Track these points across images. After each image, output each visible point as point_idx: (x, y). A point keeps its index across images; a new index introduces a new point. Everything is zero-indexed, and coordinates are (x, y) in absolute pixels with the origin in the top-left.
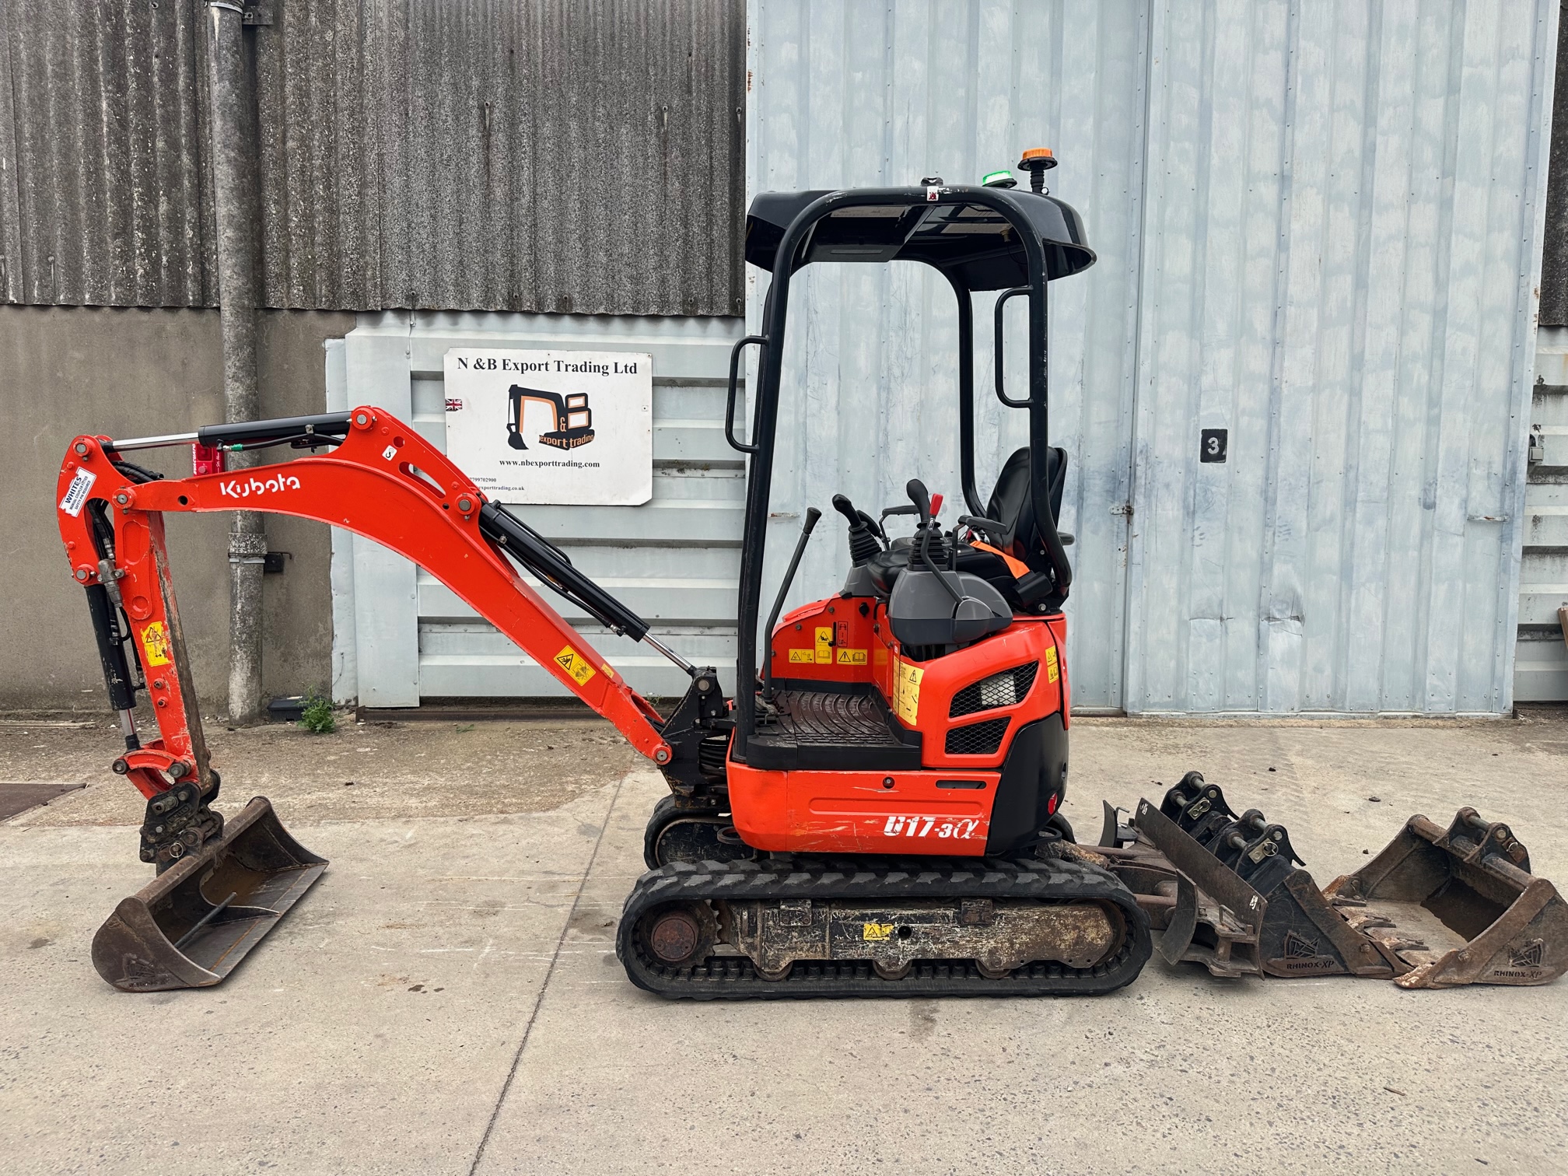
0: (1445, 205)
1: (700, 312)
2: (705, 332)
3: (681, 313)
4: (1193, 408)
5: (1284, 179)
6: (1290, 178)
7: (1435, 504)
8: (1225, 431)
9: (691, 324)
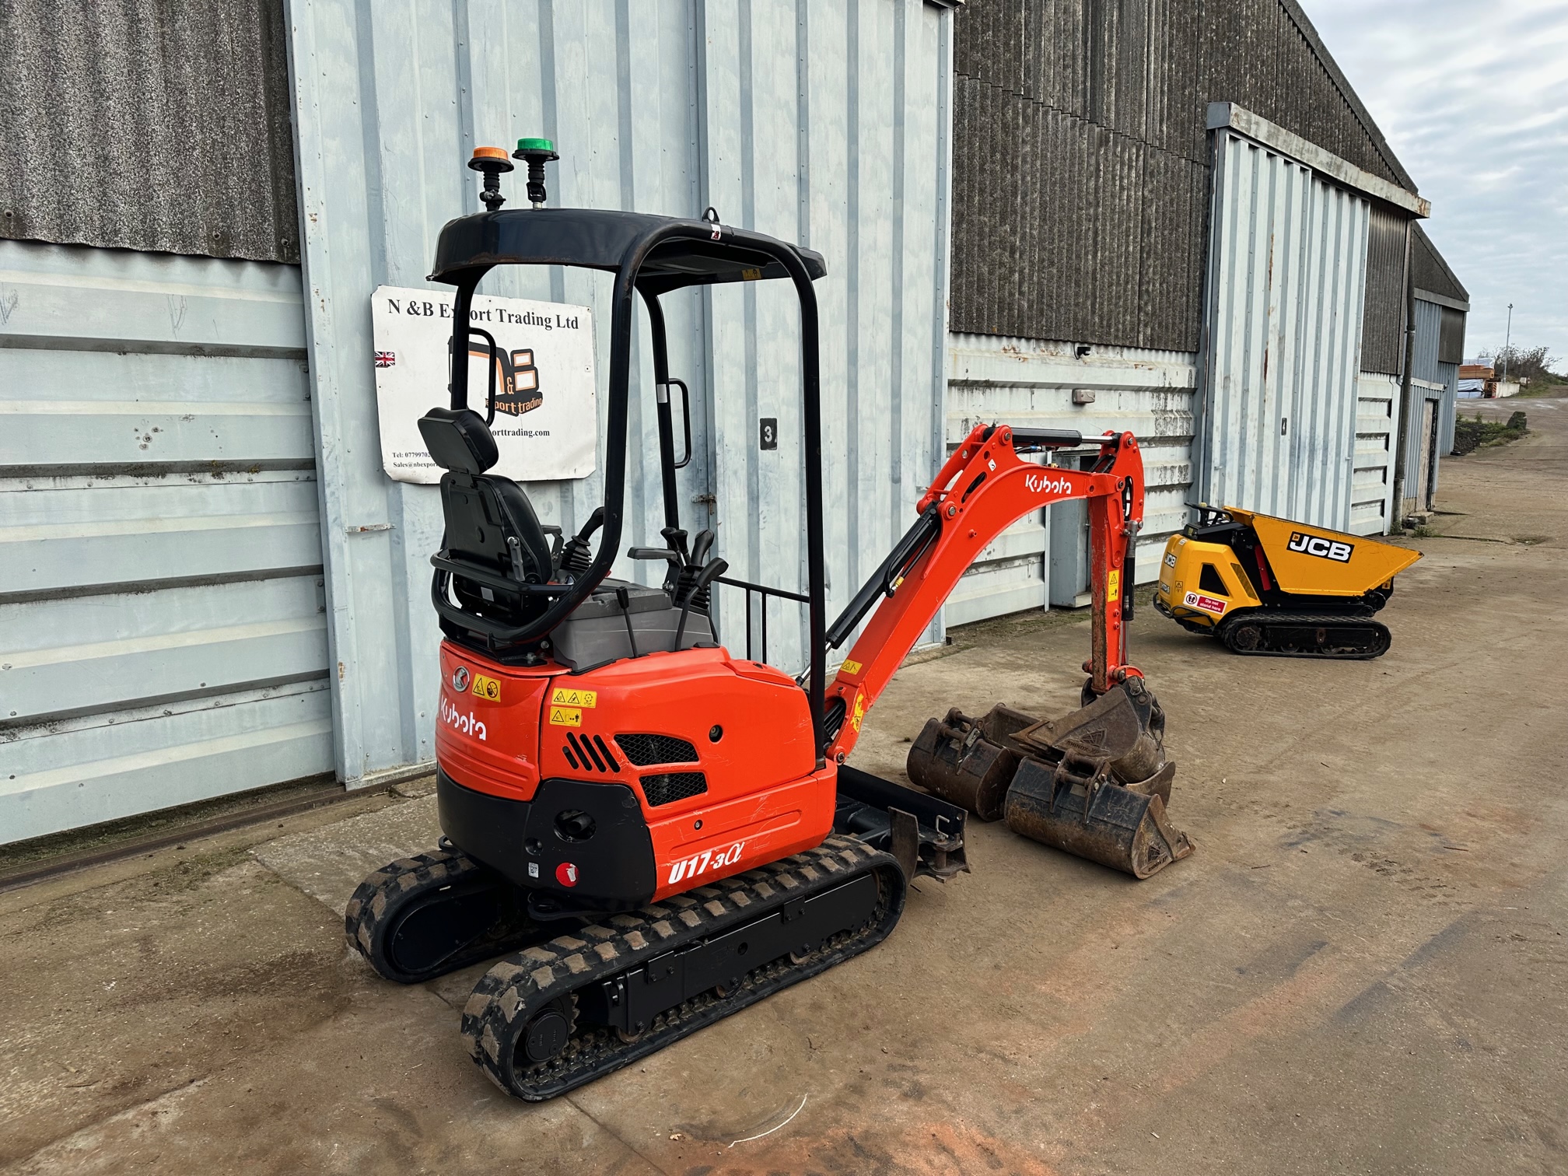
0: (898, 223)
1: (234, 253)
2: (238, 280)
3: (207, 252)
4: (752, 398)
5: (802, 182)
6: (808, 182)
7: (900, 478)
8: (775, 420)
9: (217, 268)
